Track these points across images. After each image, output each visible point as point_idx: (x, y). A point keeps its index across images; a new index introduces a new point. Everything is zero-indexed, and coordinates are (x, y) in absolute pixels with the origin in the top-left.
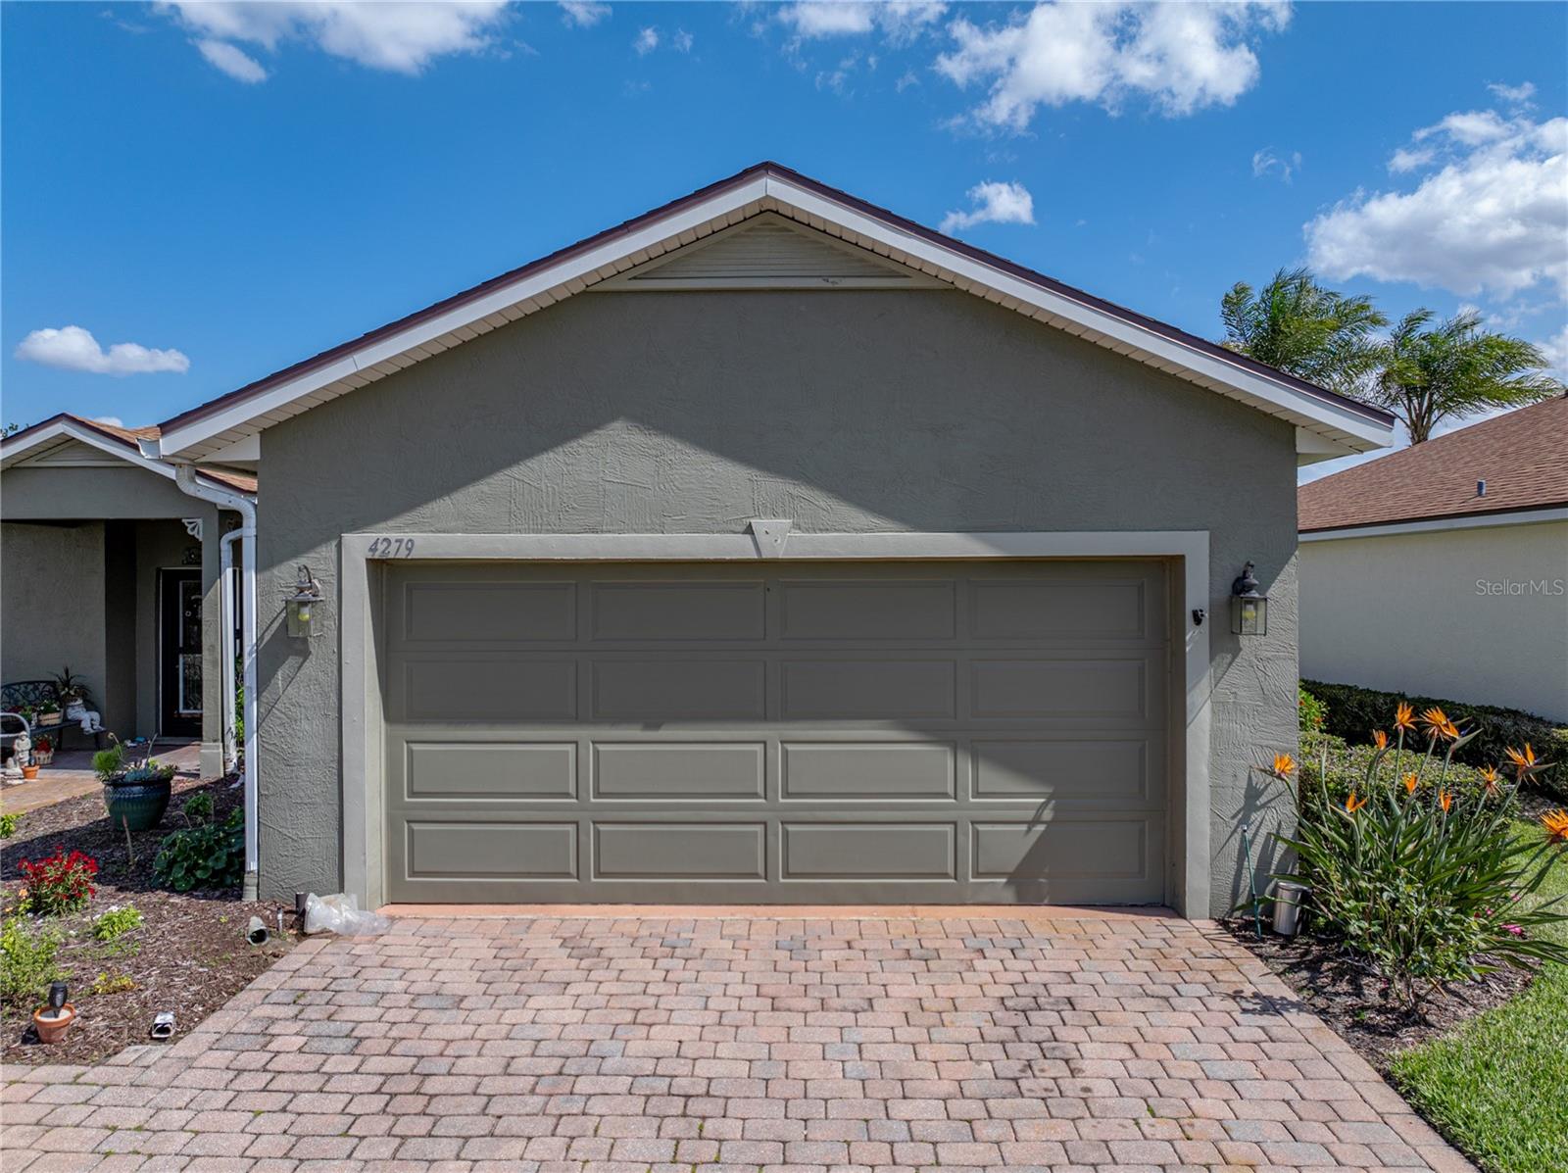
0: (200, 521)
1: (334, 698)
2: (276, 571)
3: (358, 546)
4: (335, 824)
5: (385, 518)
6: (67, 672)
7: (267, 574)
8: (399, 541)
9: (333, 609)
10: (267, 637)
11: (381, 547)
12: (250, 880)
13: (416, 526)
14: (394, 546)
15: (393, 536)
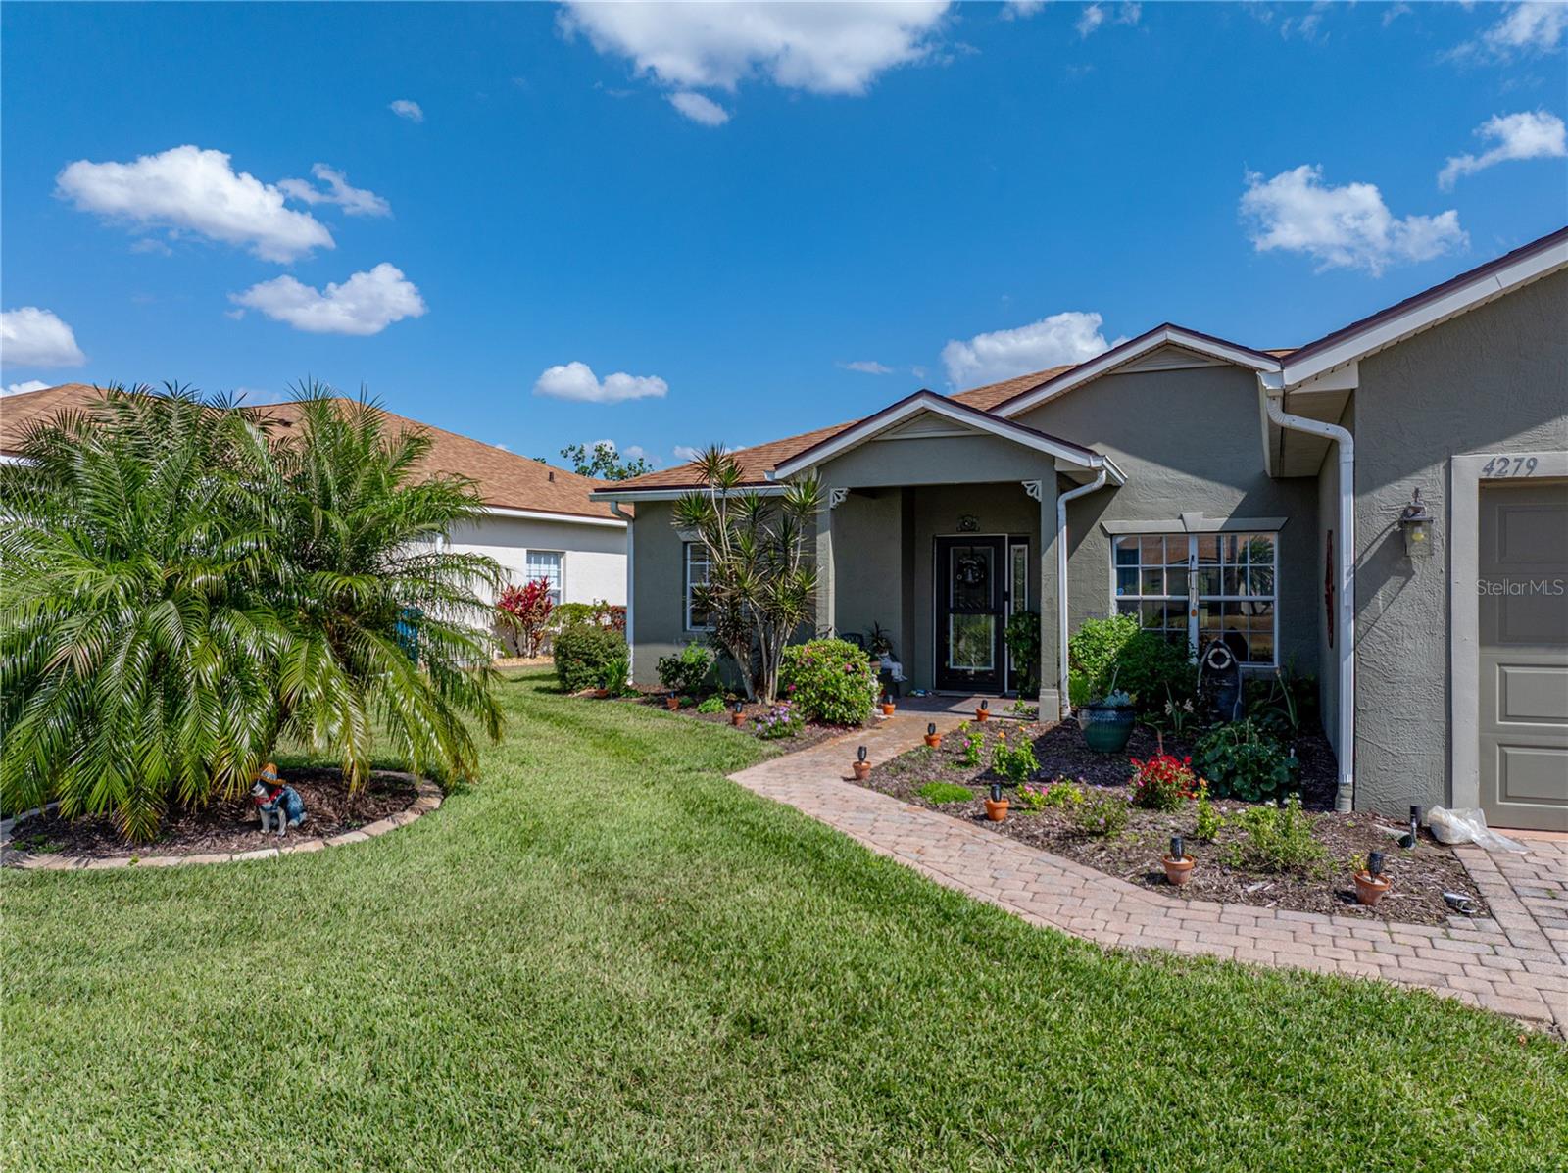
0: (1039, 483)
1: (1441, 617)
2: (1376, 494)
3: (1470, 467)
4: (1442, 741)
5: (1502, 437)
6: (877, 627)
7: (1366, 498)
8: (1520, 460)
9: (1439, 528)
10: (1366, 559)
11: (1497, 467)
12: (1346, 792)
13: (1534, 444)
14: (1513, 465)
15: (1511, 455)
